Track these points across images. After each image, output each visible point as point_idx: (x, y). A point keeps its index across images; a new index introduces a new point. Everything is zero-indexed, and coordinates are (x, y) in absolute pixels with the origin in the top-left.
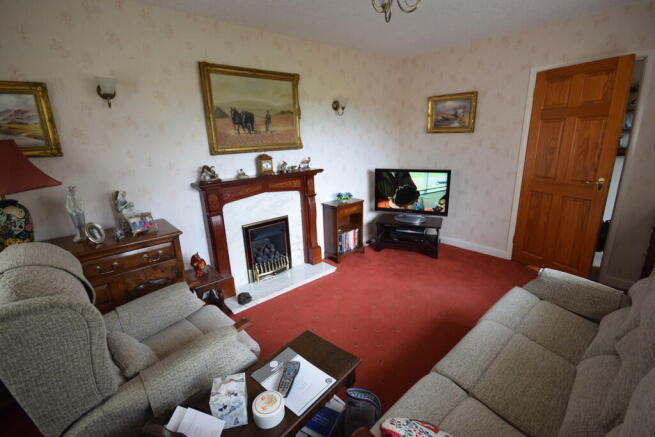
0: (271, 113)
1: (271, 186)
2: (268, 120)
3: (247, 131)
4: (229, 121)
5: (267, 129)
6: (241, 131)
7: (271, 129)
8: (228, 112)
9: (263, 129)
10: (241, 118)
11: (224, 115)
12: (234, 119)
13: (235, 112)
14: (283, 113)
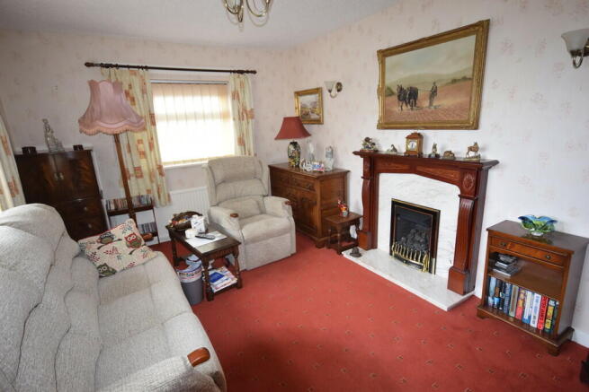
0: (438, 85)
1: (419, 169)
2: (434, 93)
3: (409, 107)
4: (395, 98)
5: (431, 104)
6: (404, 107)
7: (434, 104)
8: (395, 90)
9: (426, 104)
10: (405, 94)
11: (392, 93)
12: (399, 97)
13: (401, 89)
14: (454, 81)
